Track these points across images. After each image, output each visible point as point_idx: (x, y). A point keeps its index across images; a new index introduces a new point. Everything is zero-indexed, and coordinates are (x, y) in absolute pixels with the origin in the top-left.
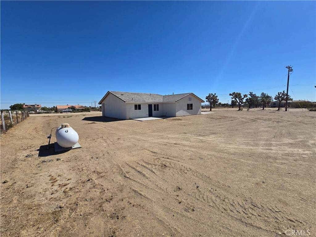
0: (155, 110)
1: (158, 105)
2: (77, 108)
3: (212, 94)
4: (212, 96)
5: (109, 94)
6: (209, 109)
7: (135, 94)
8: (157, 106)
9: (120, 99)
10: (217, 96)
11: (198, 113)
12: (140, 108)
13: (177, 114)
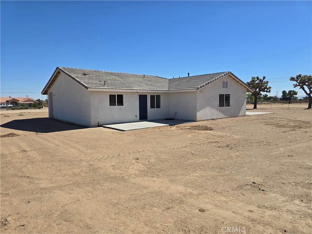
0: (152, 106)
1: (158, 97)
2: (21, 102)
3: (258, 78)
4: (258, 81)
5: (59, 73)
6: (253, 106)
7: (112, 74)
8: (156, 100)
9: (78, 82)
10: (267, 82)
11: (240, 114)
12: (121, 102)
13: (200, 115)
